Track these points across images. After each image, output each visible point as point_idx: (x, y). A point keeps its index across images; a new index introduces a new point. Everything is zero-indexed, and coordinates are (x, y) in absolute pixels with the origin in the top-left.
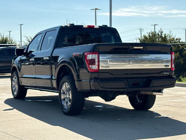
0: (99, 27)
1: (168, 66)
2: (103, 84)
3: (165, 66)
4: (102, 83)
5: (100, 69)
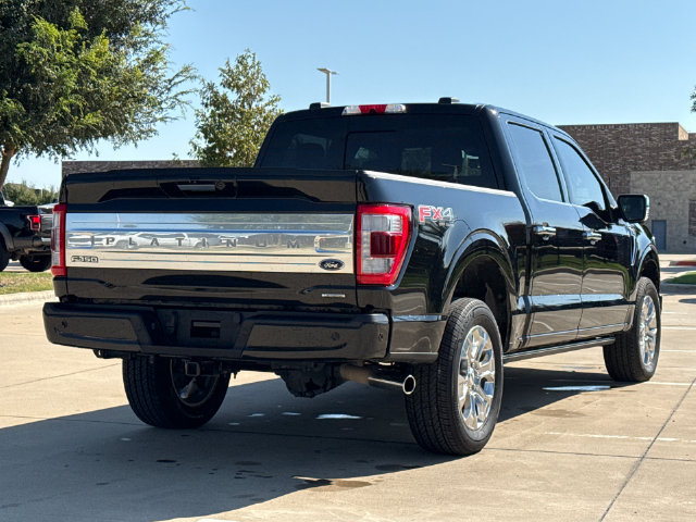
0: (404, 110)
1: (340, 264)
3: (323, 264)
5: (68, 265)
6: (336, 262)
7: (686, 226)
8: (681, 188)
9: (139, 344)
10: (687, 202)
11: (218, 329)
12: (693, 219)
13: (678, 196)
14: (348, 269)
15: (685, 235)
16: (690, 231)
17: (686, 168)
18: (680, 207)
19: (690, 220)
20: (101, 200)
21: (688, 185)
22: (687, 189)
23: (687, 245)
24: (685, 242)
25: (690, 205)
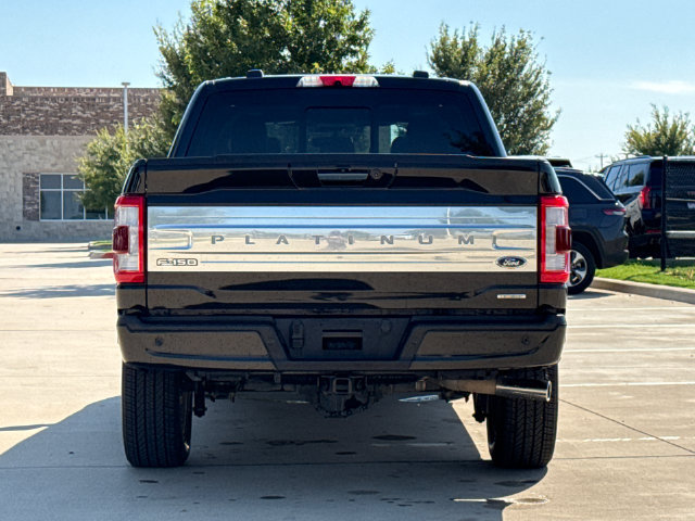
0: (376, 83)
1: (521, 261)
2: (155, 335)
3: (501, 262)
4: (146, 331)
5: (149, 269)
6: (517, 259)
7: (20, 207)
8: (11, 157)
9: (271, 360)
10: (20, 175)
11: (361, 339)
12: (28, 198)
13: (9, 169)
14: (531, 266)
15: (19, 218)
16: (25, 213)
17: (17, 131)
18: (11, 182)
19: (24, 200)
20: (185, 192)
21: (20, 153)
22: (20, 158)
23: (21, 232)
24: (18, 228)
25: (24, 179)
